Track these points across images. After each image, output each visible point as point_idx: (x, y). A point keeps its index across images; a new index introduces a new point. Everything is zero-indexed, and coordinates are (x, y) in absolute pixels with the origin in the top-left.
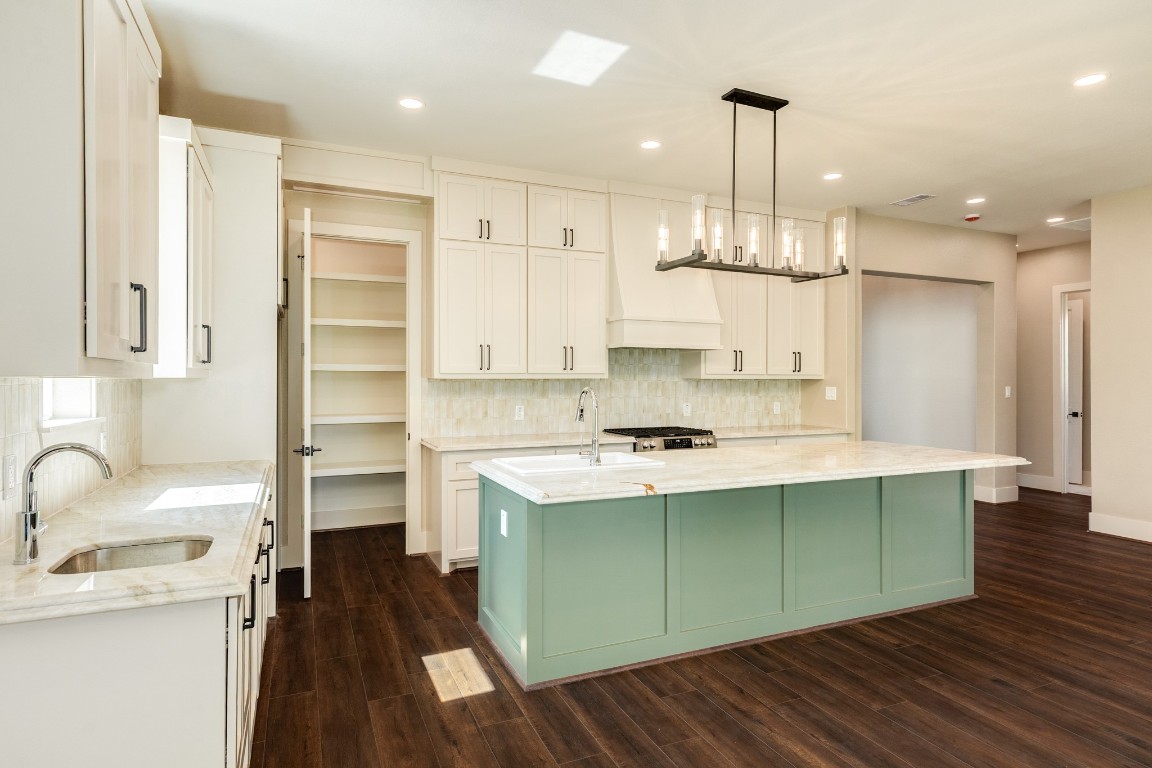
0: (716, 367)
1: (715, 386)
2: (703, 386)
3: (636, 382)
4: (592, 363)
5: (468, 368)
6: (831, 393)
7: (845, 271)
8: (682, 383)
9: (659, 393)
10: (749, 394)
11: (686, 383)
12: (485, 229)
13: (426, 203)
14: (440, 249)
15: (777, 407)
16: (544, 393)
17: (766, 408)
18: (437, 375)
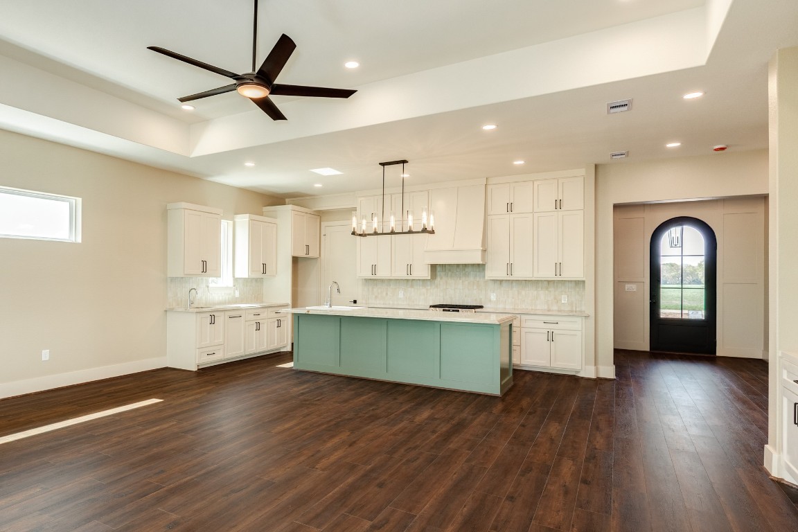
0: (496, 273)
1: (514, 284)
3: (461, 281)
4: (422, 272)
8: (490, 282)
9: (475, 287)
10: (540, 289)
11: (493, 282)
15: (564, 299)
16: (412, 286)
17: (555, 299)
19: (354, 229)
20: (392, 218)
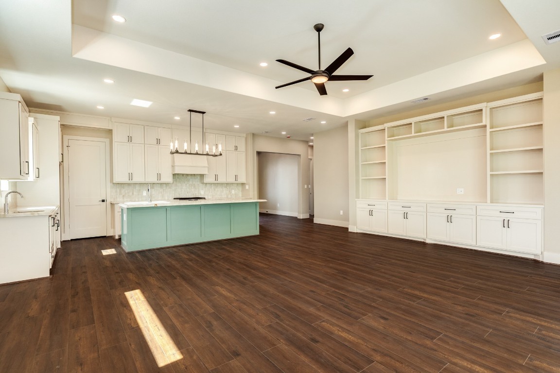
0: (209, 179)
1: (211, 185)
2: (208, 185)
4: (167, 178)
5: (125, 180)
6: (247, 187)
7: (221, 155)
8: (201, 185)
9: (193, 187)
10: (224, 188)
11: (201, 184)
12: (130, 139)
13: (110, 132)
14: (115, 145)
15: (233, 192)
16: (153, 187)
17: (229, 192)
18: (114, 182)
19: (177, 148)
20: (197, 145)
